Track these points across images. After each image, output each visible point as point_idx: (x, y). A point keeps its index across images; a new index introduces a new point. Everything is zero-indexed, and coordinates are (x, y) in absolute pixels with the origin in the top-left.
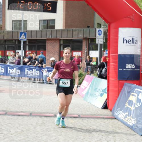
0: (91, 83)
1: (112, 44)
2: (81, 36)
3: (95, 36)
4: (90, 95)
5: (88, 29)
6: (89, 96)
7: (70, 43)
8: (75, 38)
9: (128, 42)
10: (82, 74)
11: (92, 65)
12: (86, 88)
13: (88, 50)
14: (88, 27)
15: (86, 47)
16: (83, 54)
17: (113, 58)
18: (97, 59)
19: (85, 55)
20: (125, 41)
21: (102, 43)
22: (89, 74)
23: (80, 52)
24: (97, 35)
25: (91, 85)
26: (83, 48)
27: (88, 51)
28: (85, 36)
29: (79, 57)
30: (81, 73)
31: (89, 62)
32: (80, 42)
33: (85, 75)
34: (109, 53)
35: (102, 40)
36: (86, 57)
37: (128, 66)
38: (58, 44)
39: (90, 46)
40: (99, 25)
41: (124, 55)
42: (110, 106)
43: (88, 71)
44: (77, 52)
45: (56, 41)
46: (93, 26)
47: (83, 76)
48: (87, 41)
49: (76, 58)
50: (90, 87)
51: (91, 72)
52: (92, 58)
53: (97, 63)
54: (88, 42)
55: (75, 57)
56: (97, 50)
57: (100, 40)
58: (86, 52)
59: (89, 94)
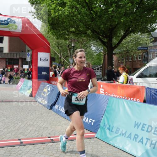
1: (34, 61)
2: (18, 57)
3: (26, 57)
5: (22, 53)
6: (22, 90)
7: (12, 61)
8: (15, 57)
9: (43, 60)
12: (20, 85)
13: (22, 64)
14: (22, 52)
17: (35, 69)
18: (27, 69)
20: (41, 60)
21: (30, 60)
23: (18, 66)
24: (27, 56)
25: (23, 84)
26: (20, 64)
28: (20, 57)
32: (18, 60)
34: (33, 66)
35: (30, 59)
37: (43, 73)
39: (23, 62)
40: (29, 51)
41: (41, 67)
42: (34, 95)
44: (16, 66)
45: (4, 60)
46: (25, 52)
47: (19, 79)
48: (21, 59)
52: (24, 69)
53: (27, 72)
56: (27, 64)
57: (29, 59)
58: (21, 66)
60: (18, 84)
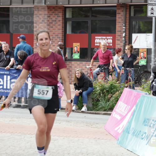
0: (134, 107)
4: (134, 133)
6: (130, 135)
7: (87, 16)
8: (99, 3)
10: (115, 87)
11: (137, 66)
12: (123, 118)
13: (127, 32)
15: (124, 25)
16: (117, 42)
19: (122, 44)
22: (130, 87)
23: (112, 38)
25: (134, 111)
26: (118, 28)
27: (128, 34)
29: (109, 47)
30: (111, 85)
31: (130, 59)
32: (110, 13)
33: (123, 89)
36: (124, 49)
38: (61, 19)
39: (134, 23)
43: (127, 79)
44: (104, 37)
45: (57, 12)
47: (118, 91)
48: (126, 11)
49: (102, 51)
50: (133, 115)
51: (136, 83)
53: (149, 61)
54: (128, 12)
55: (98, 47)
58: (125, 37)
59: (131, 132)
60: (113, 113)
